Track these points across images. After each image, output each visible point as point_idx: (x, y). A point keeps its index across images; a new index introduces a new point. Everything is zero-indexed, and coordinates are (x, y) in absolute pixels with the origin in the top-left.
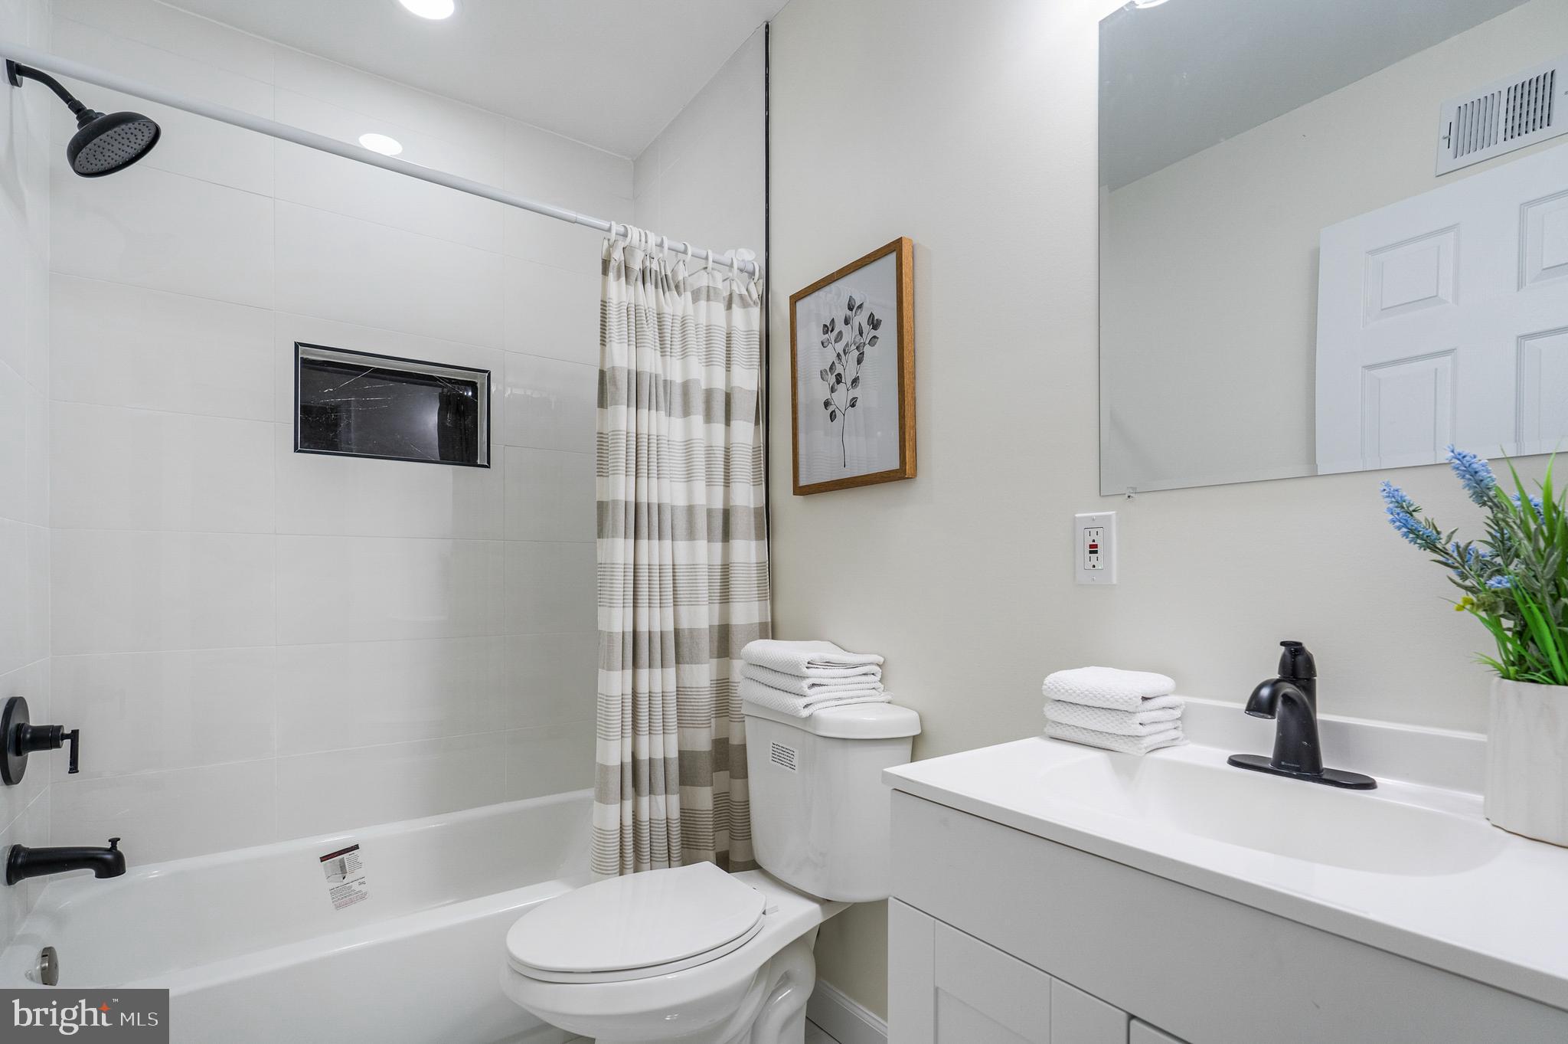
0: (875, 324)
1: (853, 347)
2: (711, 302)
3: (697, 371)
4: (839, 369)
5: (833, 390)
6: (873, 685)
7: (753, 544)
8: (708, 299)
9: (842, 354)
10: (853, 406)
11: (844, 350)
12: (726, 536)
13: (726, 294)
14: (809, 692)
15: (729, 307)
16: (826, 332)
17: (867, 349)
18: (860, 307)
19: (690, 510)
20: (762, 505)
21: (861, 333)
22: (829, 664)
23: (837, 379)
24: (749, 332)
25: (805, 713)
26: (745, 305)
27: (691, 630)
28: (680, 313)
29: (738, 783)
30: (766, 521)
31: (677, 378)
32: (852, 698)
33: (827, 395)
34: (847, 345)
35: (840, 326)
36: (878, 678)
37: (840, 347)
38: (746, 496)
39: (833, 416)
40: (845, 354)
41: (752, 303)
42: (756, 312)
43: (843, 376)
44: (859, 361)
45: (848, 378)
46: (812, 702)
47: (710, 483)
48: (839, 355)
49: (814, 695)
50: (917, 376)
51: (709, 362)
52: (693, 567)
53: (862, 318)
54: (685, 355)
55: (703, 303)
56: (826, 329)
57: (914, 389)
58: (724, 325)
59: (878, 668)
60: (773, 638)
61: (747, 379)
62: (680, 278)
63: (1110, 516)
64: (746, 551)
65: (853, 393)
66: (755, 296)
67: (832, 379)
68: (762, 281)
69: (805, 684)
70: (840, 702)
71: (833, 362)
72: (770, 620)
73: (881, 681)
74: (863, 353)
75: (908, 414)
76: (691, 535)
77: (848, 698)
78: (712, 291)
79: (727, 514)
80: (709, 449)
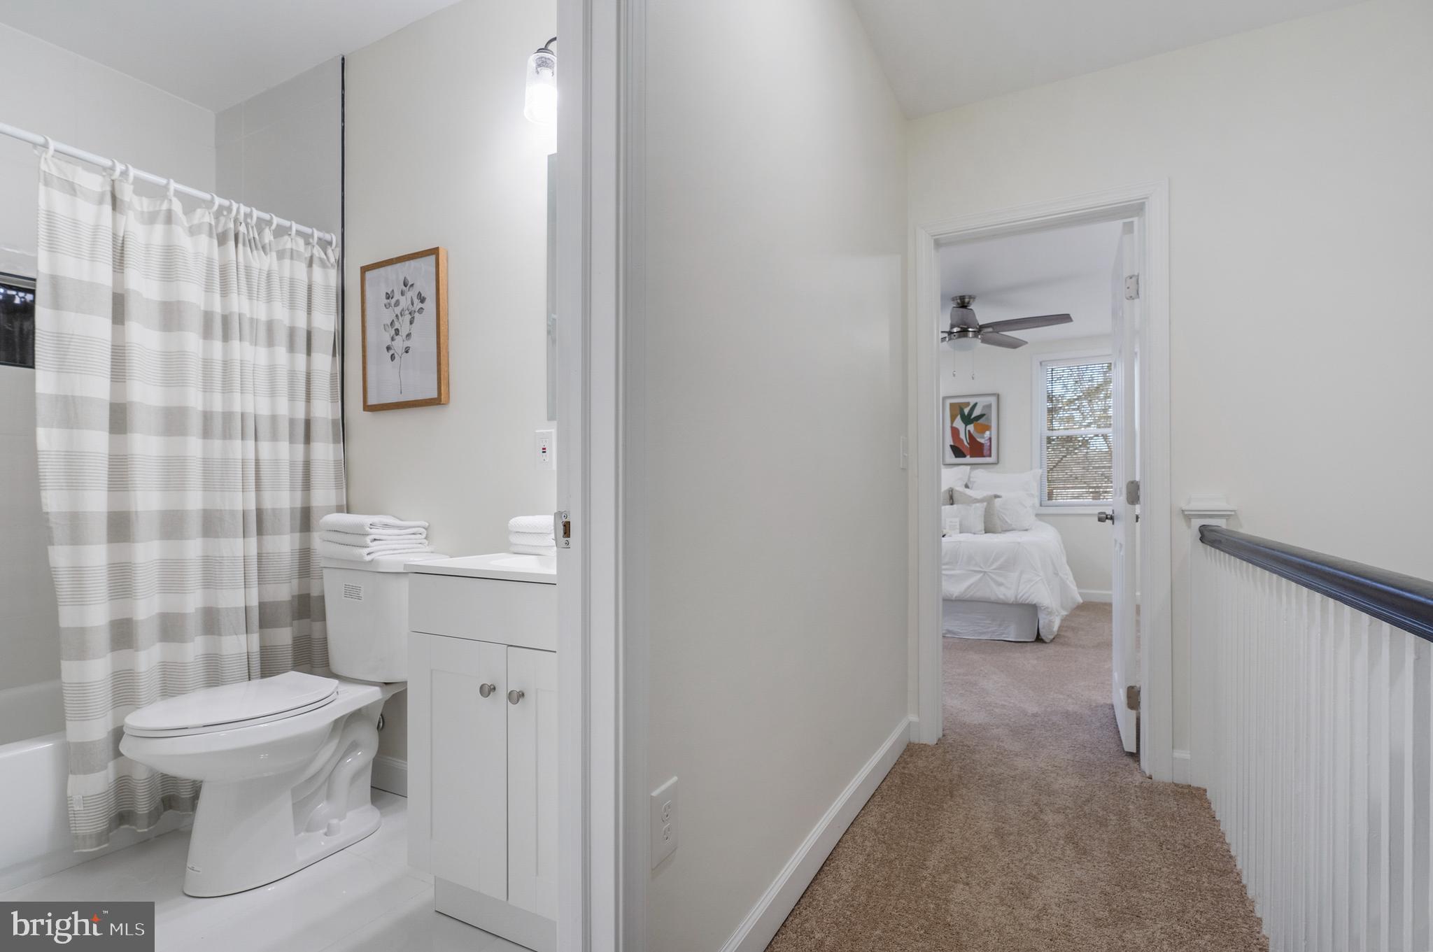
0: (422, 300)
1: (407, 312)
2: (295, 262)
3: (281, 313)
4: (397, 325)
5: (393, 339)
6: (420, 541)
7: (331, 446)
8: (292, 258)
9: (399, 315)
10: (407, 352)
11: (401, 313)
12: (308, 439)
13: (308, 255)
14: (371, 544)
15: (310, 265)
16: (388, 298)
17: (417, 315)
18: (412, 285)
19: (274, 419)
20: (337, 418)
21: (413, 304)
22: (386, 526)
23: (396, 333)
24: (327, 287)
25: (368, 558)
26: (323, 265)
27: (274, 510)
28: (266, 268)
29: (317, 626)
30: (342, 430)
31: (262, 316)
32: (404, 549)
33: (389, 342)
34: (403, 310)
35: (397, 296)
36: (424, 536)
37: (398, 310)
38: (324, 409)
39: (393, 357)
40: (401, 315)
41: (330, 265)
42: (333, 274)
43: (400, 330)
44: (411, 323)
45: (403, 333)
46: (372, 551)
47: (292, 398)
48: (397, 316)
49: (375, 546)
50: (450, 338)
51: (292, 306)
52: (276, 462)
53: (412, 294)
54: (269, 299)
55: (287, 262)
56: (388, 296)
57: (447, 345)
58: (306, 280)
59: (424, 530)
60: (348, 513)
61: (326, 322)
62: (267, 241)
63: (551, 433)
64: (325, 451)
65: (407, 344)
66: (332, 260)
67: (393, 332)
68: (339, 249)
69: (368, 539)
70: (396, 552)
71: (393, 321)
72: (345, 503)
73: (426, 538)
74: (413, 318)
75: (443, 362)
76: (274, 437)
77: (401, 549)
78: (295, 253)
79: (308, 423)
80: (292, 374)
